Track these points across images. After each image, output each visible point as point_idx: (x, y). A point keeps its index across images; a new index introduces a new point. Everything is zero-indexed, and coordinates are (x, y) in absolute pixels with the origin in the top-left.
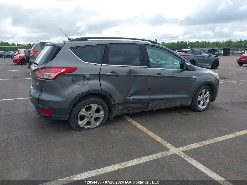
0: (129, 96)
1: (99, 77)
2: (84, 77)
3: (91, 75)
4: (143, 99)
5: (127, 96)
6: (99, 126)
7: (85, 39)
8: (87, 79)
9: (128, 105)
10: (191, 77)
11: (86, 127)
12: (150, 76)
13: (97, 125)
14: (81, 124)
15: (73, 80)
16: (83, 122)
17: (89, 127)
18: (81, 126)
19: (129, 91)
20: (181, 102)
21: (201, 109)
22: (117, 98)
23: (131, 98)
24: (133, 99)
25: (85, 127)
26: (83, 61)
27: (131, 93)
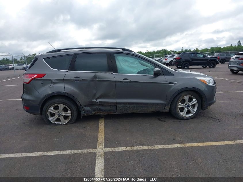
0: (96, 99)
1: (64, 81)
2: (51, 81)
3: (56, 80)
4: (111, 103)
5: (93, 99)
6: (69, 123)
7: (59, 51)
8: (53, 83)
9: (97, 107)
10: (166, 82)
11: (57, 123)
12: (115, 81)
13: (66, 122)
14: (51, 120)
15: (42, 84)
16: (52, 118)
17: (60, 123)
18: (52, 121)
19: (95, 95)
20: (156, 107)
21: (185, 117)
22: (82, 100)
23: (98, 100)
24: (99, 101)
25: (55, 123)
26: (52, 69)
27: (97, 96)
